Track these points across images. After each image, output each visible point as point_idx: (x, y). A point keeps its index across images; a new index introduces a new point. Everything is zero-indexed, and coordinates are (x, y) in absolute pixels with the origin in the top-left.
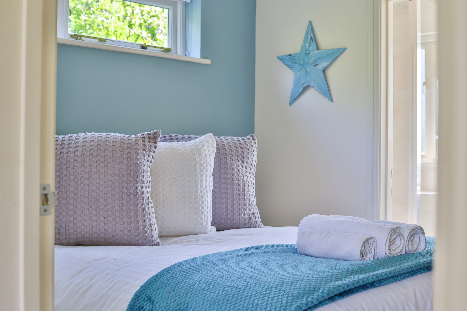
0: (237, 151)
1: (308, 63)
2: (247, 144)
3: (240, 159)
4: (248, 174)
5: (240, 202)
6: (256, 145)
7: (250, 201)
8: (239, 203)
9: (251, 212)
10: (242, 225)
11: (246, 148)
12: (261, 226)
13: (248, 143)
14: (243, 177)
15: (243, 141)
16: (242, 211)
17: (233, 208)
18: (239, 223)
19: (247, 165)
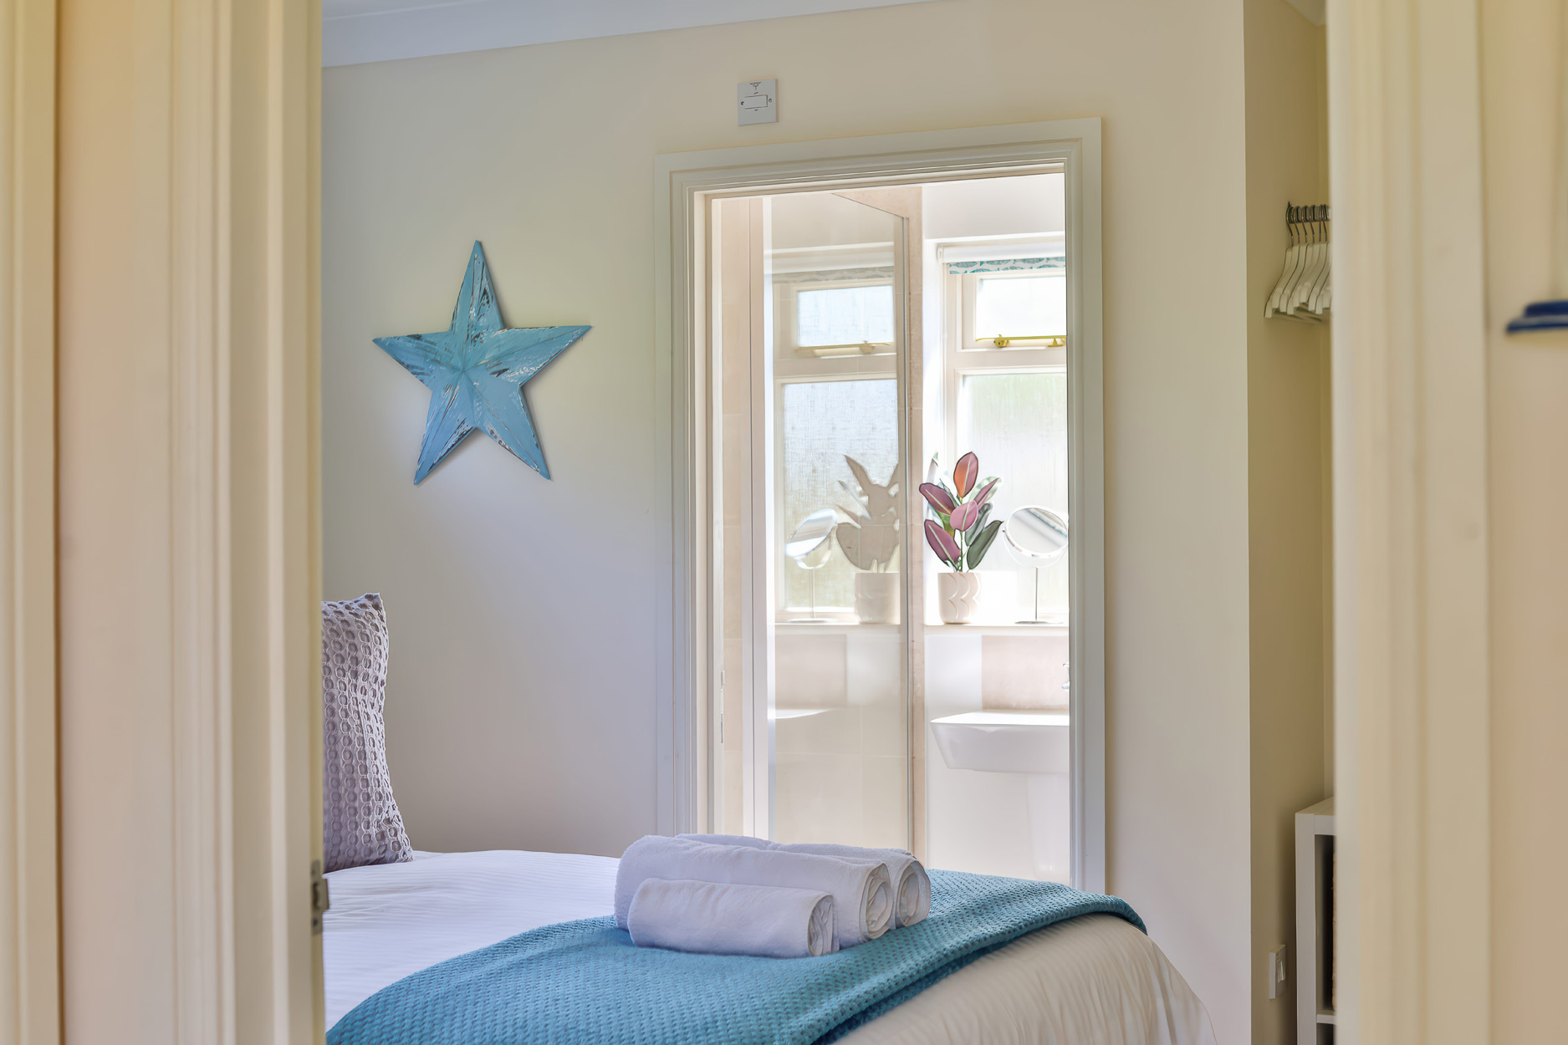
0: (339, 643)
1: (476, 366)
2: (362, 623)
3: (350, 667)
4: (369, 709)
5: (356, 790)
6: (385, 625)
7: (379, 786)
8: (354, 793)
9: (383, 818)
10: (363, 855)
11: (362, 633)
12: (408, 855)
13: (364, 618)
14: (359, 718)
15: (350, 613)
16: (360, 814)
17: (338, 807)
18: (356, 851)
19: (366, 684)
